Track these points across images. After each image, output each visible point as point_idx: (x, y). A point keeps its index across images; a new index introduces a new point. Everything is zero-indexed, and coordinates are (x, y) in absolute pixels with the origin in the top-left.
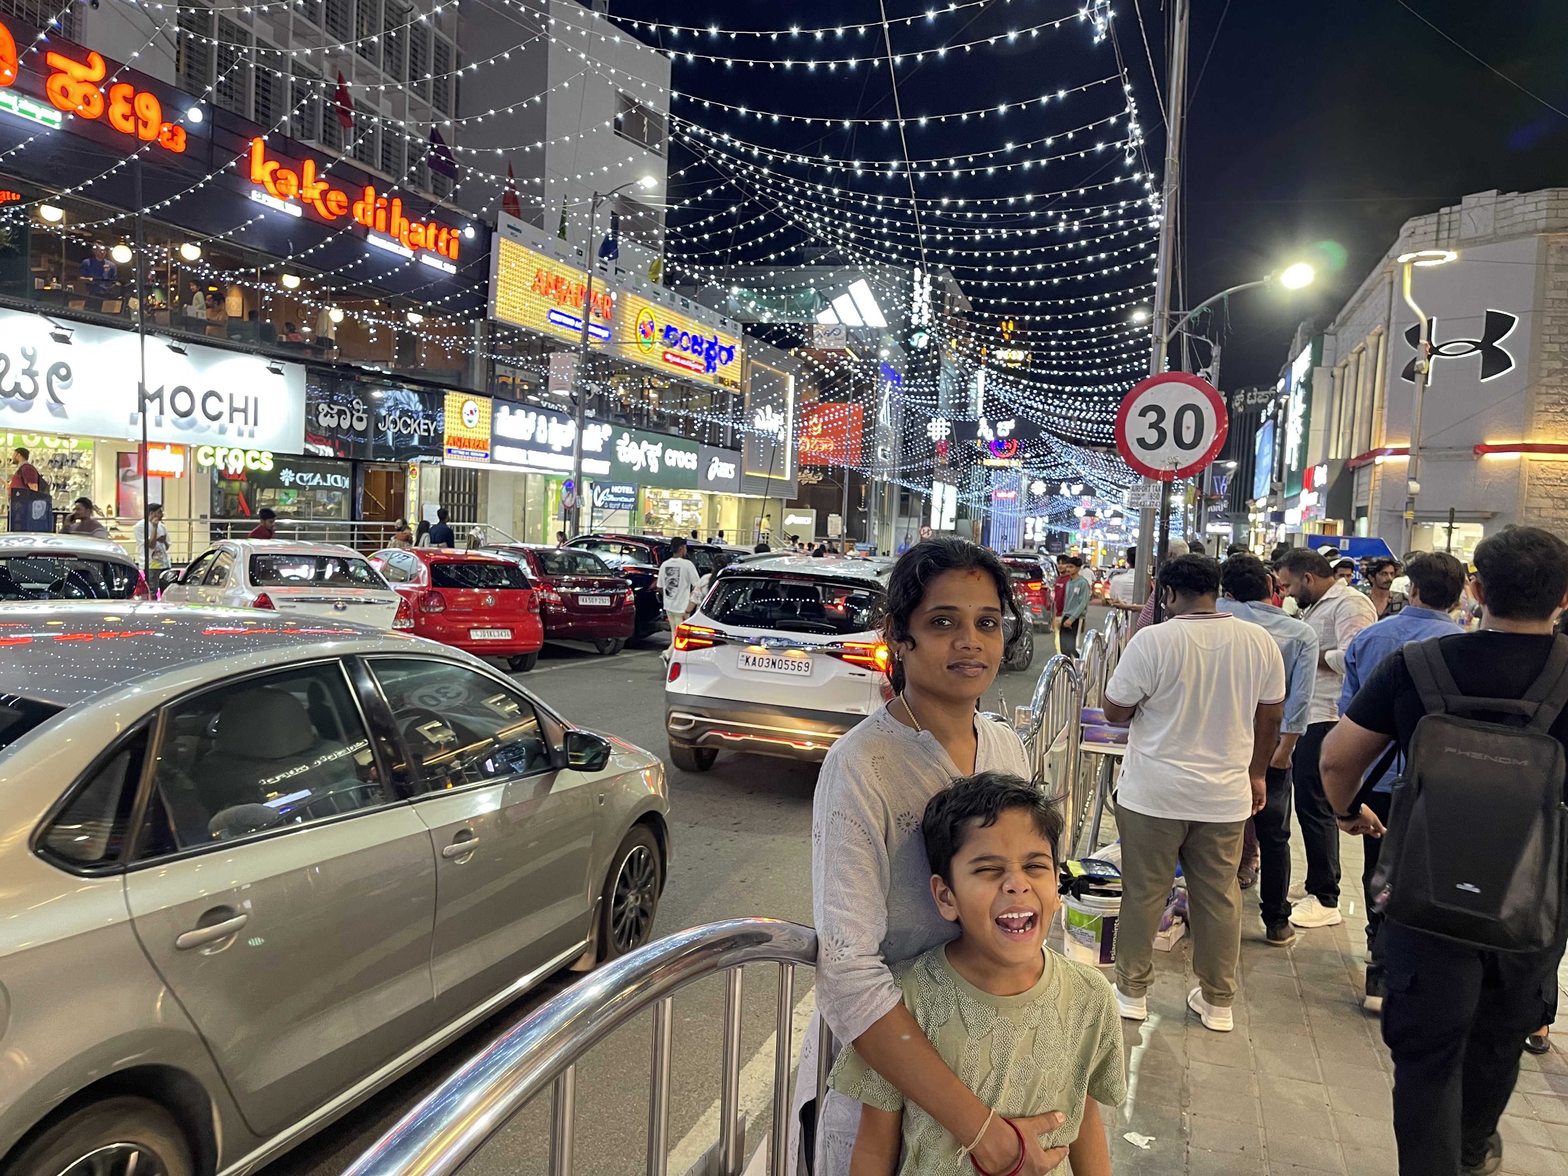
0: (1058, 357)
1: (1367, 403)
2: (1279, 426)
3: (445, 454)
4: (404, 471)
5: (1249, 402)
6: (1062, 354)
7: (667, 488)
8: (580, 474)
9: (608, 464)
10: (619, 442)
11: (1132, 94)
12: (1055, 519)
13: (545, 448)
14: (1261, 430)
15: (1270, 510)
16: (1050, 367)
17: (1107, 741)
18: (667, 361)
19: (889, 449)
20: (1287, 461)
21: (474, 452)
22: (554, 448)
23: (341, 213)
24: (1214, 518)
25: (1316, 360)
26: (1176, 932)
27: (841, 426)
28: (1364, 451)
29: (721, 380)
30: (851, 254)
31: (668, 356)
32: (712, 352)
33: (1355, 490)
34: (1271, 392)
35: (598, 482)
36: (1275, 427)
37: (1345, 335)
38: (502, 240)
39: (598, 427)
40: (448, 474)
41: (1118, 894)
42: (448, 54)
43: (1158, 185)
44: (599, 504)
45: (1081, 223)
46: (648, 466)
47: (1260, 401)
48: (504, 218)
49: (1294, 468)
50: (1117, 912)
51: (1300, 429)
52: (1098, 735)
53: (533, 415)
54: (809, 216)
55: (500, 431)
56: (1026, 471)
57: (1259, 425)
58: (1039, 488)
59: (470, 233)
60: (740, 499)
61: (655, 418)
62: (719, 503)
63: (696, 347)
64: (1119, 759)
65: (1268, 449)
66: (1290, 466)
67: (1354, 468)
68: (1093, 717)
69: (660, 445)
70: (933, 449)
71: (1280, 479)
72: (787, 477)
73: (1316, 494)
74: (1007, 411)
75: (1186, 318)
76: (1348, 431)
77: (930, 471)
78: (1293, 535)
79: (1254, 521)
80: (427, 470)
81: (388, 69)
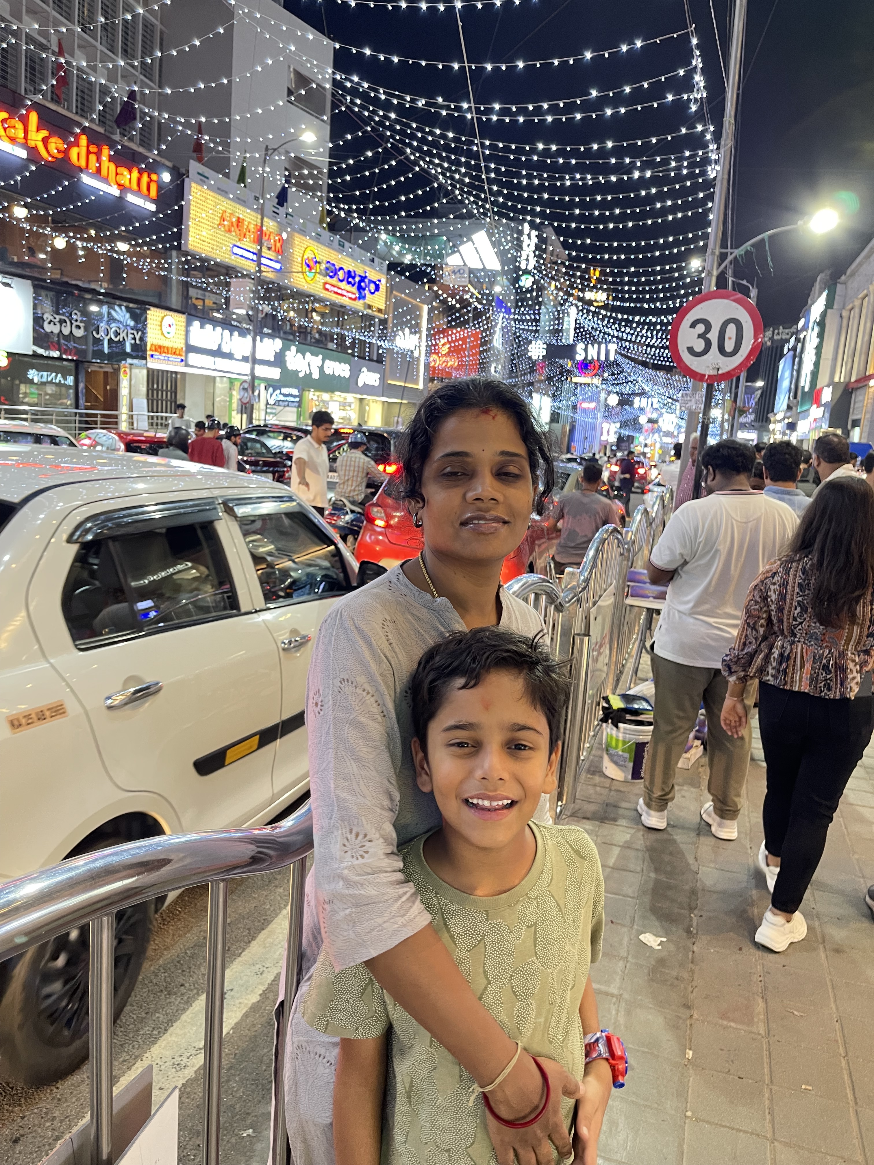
0: (629, 291)
1: (867, 338)
2: (797, 356)
3: (148, 358)
4: (117, 372)
5: (776, 337)
6: (633, 288)
7: (326, 391)
8: (254, 377)
9: (279, 370)
10: (287, 353)
11: (698, 46)
12: (624, 424)
13: (229, 356)
14: (783, 360)
15: (786, 421)
16: (623, 300)
17: (648, 597)
18: (327, 290)
19: (500, 367)
20: (802, 384)
21: (172, 357)
22: (236, 356)
23: (60, 156)
24: (743, 427)
25: (829, 304)
26: (695, 754)
27: (462, 345)
28: (861, 375)
29: (370, 307)
30: (467, 198)
31: (328, 286)
32: (363, 284)
33: (852, 406)
34: (793, 330)
35: (272, 385)
36: (794, 356)
37: (853, 284)
38: (193, 185)
39: (271, 340)
40: (153, 376)
41: (650, 724)
42: (153, 32)
43: (717, 136)
44: (271, 402)
45: (652, 173)
46: (311, 373)
47: (784, 337)
48: (194, 166)
49: (806, 389)
50: (648, 738)
51: (814, 358)
52: (641, 592)
53: (219, 329)
54: (431, 162)
55: (193, 342)
56: (604, 386)
57: (782, 356)
58: (613, 400)
59: (166, 177)
60: (383, 402)
61: (317, 336)
62: (368, 405)
63: (350, 280)
64: (658, 612)
65: (787, 374)
66: (803, 387)
67: (852, 389)
68: (638, 577)
69: (321, 357)
70: (533, 368)
71: (795, 397)
72: (420, 386)
73: (822, 408)
74: (590, 337)
75: (733, 255)
76: (850, 360)
77: (531, 384)
78: (802, 441)
79: (774, 430)
80: (135, 371)
81: (104, 42)
